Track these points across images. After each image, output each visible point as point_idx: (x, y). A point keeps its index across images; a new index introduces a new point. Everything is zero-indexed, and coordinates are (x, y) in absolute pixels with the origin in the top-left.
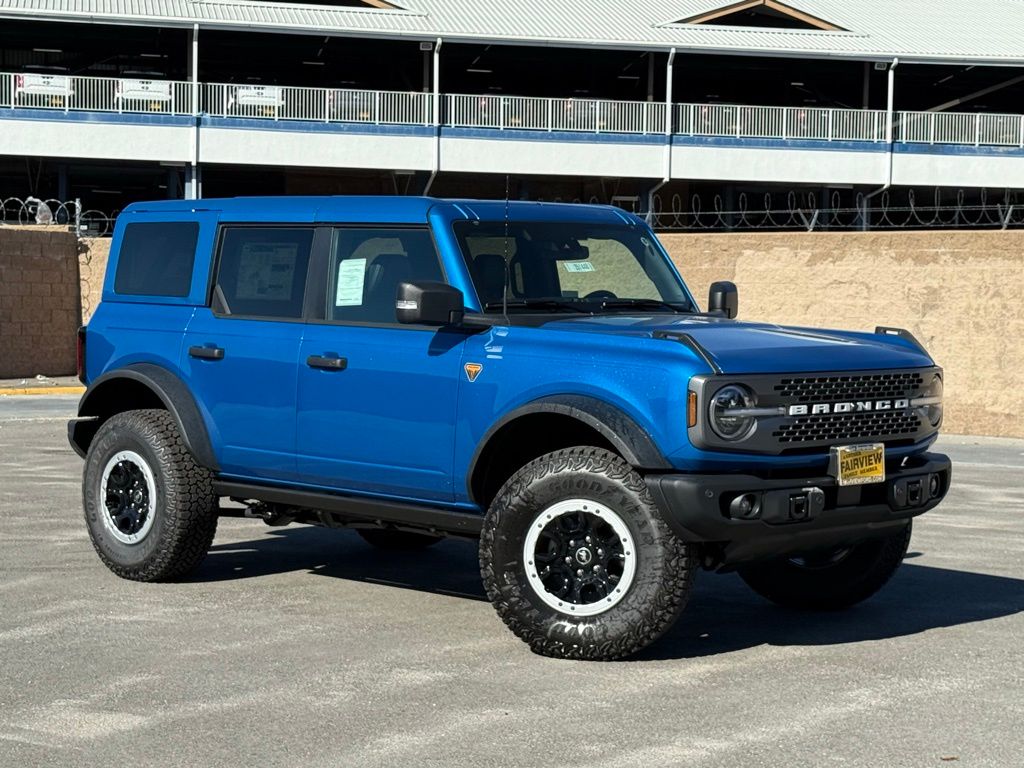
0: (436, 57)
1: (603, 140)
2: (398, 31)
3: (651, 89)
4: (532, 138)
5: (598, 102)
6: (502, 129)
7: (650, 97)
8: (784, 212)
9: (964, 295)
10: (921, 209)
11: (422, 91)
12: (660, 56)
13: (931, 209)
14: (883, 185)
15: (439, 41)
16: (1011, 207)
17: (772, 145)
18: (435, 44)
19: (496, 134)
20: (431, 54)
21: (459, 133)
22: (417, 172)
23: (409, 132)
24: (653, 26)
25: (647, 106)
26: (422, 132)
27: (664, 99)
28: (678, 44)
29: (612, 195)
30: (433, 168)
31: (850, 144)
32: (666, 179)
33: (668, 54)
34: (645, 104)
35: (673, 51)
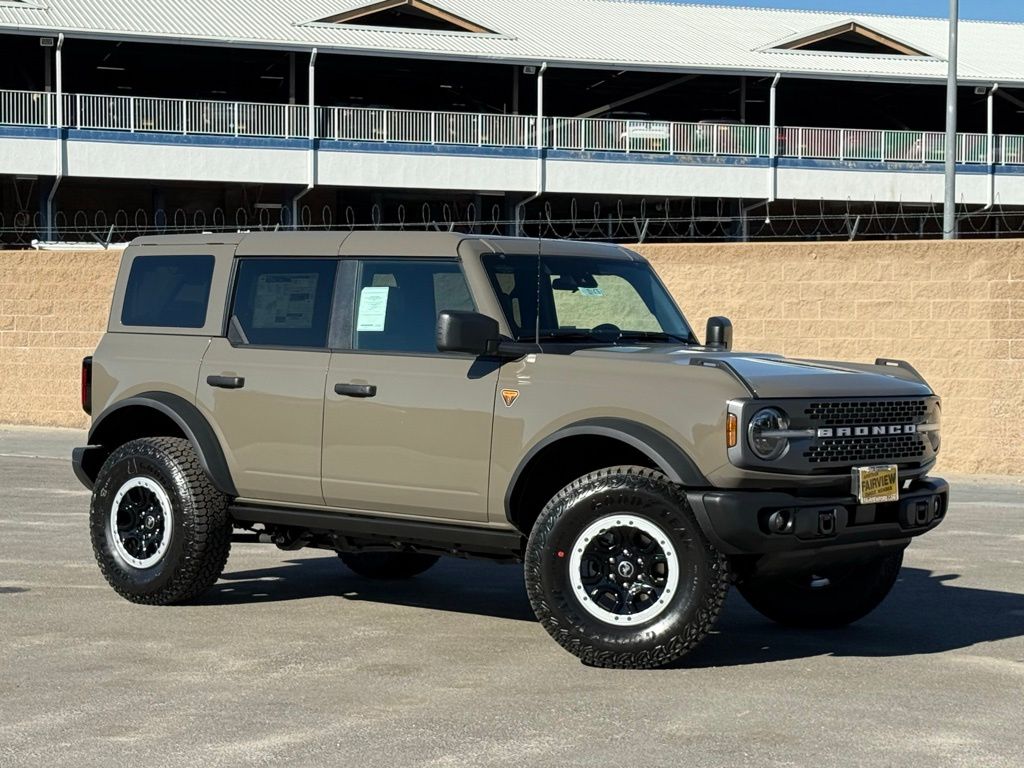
0: (58, 54)
1: (243, 144)
2: (15, 25)
3: (292, 91)
4: (165, 141)
5: (236, 104)
6: (132, 132)
7: (292, 99)
8: (419, 224)
9: (601, 312)
10: (558, 222)
11: (44, 90)
12: (300, 57)
13: (568, 221)
14: (535, 193)
15: (61, 37)
16: (648, 220)
17: (421, 151)
18: (56, 39)
19: (126, 138)
20: (53, 50)
21: (85, 136)
22: (40, 177)
23: (29, 134)
24: (293, 25)
25: (288, 109)
26: (45, 134)
27: (307, 102)
28: (320, 44)
29: (255, 202)
30: (57, 172)
31: (501, 150)
32: (311, 186)
33: (310, 54)
34: (287, 106)
35: (315, 51)
